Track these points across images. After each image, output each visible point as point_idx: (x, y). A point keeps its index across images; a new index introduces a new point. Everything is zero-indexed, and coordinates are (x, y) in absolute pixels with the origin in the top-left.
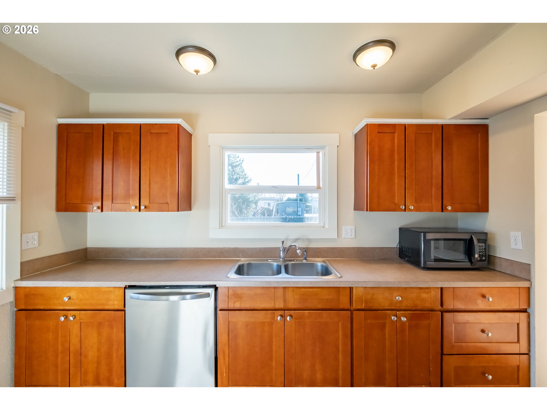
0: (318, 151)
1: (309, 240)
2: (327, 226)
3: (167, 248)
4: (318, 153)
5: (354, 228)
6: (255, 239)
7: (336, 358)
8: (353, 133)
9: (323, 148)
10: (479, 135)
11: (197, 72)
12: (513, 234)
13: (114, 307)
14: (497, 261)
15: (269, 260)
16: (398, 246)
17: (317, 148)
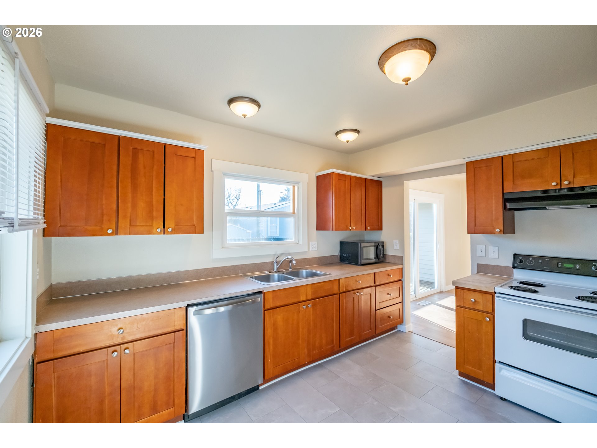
0: (294, 185)
1: (289, 254)
2: (301, 242)
3: (168, 273)
4: (294, 186)
5: (316, 243)
6: (246, 257)
7: (333, 327)
8: (316, 175)
9: (298, 183)
10: (379, 186)
11: (245, 116)
12: (395, 241)
13: (176, 328)
14: (387, 257)
15: (266, 273)
16: (340, 254)
17: (294, 183)
